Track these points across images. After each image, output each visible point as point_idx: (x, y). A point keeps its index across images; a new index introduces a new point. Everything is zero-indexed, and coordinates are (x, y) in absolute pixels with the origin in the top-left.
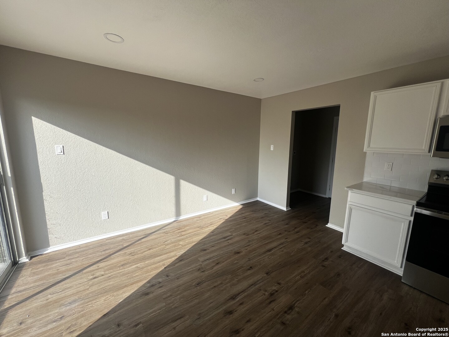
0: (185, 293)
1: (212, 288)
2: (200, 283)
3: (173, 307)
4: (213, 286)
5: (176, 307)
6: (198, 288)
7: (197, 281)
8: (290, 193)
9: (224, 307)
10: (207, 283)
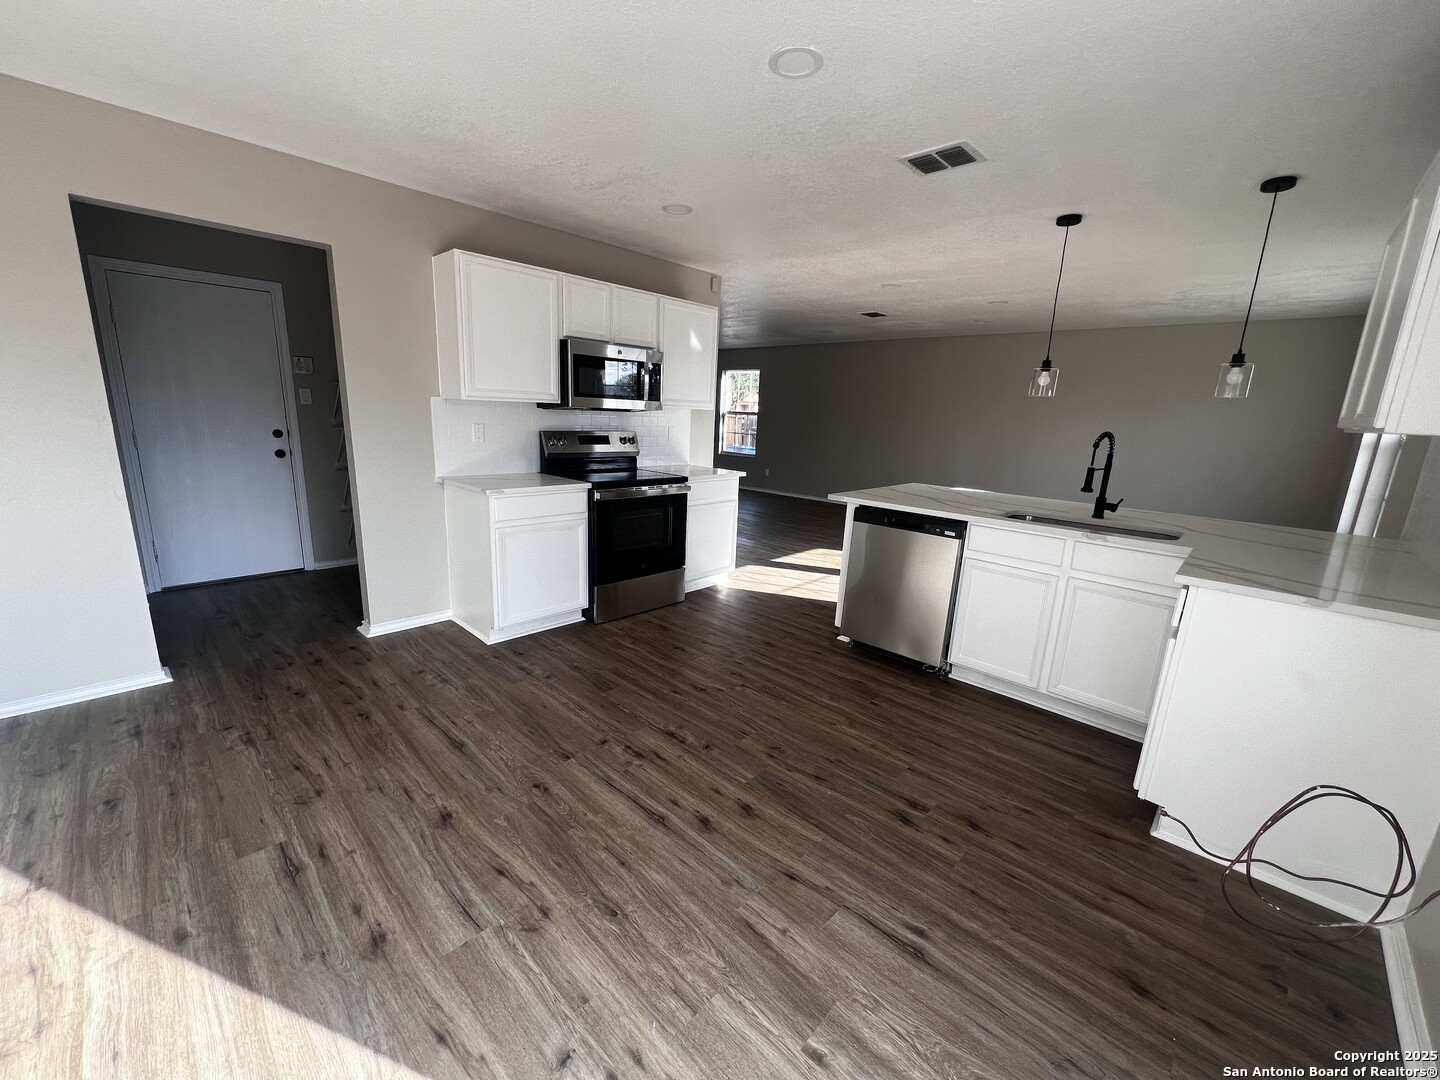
0: (661, 944)
1: (630, 869)
2: (607, 907)
3: (721, 964)
4: (622, 870)
5: (720, 953)
6: (630, 908)
7: (597, 922)
8: (150, 597)
9: (692, 833)
10: (606, 888)
